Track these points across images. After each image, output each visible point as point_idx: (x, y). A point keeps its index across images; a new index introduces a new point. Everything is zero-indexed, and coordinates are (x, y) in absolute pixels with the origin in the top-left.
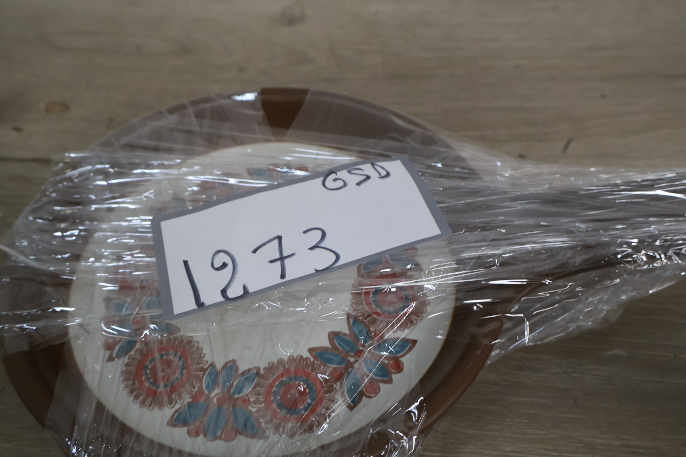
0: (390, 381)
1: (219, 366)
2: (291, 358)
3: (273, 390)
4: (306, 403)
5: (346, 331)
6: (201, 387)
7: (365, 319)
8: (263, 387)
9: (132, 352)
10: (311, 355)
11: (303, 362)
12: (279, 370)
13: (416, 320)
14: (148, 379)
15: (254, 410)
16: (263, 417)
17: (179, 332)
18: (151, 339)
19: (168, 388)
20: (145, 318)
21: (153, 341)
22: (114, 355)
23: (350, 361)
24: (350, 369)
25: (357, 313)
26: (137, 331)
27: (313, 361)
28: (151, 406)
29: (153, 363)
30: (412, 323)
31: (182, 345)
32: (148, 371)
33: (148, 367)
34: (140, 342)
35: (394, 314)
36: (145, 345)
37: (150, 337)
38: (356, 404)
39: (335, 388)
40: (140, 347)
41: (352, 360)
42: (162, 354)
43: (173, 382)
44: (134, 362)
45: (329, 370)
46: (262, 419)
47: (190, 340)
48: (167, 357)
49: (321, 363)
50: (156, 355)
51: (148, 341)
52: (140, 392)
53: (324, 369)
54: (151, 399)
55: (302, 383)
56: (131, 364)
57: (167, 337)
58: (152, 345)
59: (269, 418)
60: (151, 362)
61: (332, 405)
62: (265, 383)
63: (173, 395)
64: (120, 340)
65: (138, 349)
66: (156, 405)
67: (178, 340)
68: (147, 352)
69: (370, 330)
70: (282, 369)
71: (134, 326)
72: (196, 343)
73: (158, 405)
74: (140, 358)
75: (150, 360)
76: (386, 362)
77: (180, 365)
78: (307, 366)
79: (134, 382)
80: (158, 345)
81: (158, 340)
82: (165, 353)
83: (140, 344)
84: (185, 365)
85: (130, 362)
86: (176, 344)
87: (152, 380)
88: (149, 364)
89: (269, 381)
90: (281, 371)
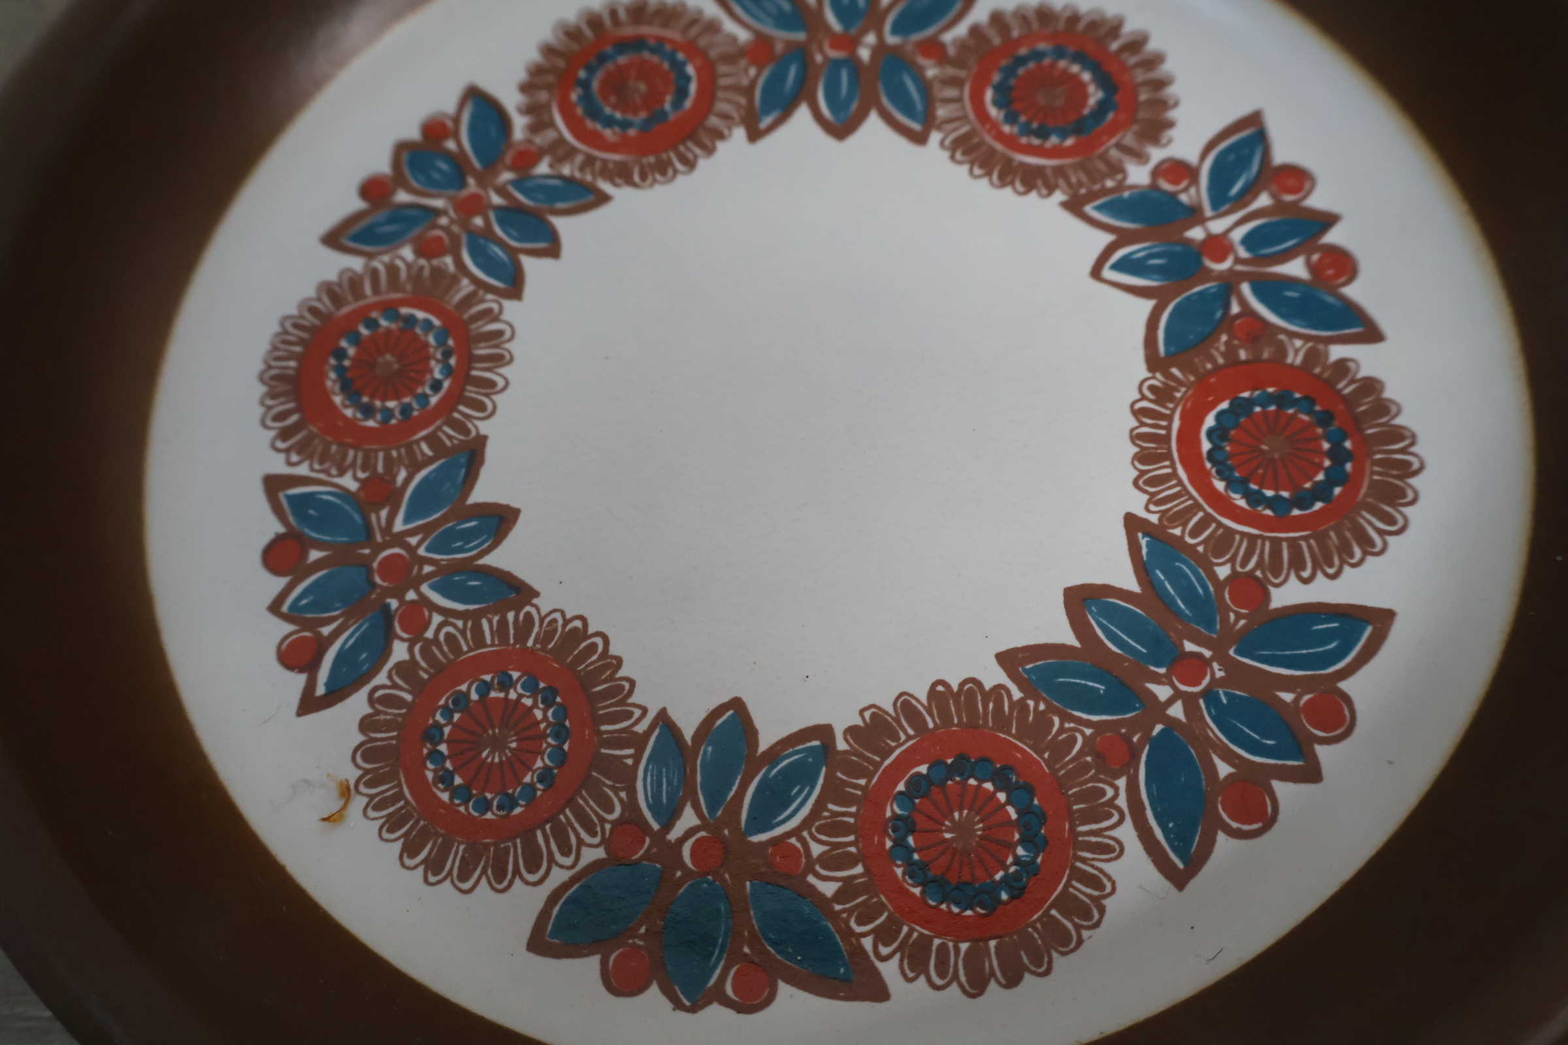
0: (1311, 773)
1: (688, 725)
2: (940, 688)
3: (888, 814)
4: (1010, 860)
5: (1129, 582)
6: (631, 805)
7: (1194, 533)
8: (846, 800)
9: (381, 678)
10: (1012, 675)
11: (985, 707)
12: (903, 737)
13: (1382, 533)
14: (445, 779)
15: (828, 889)
16: (864, 917)
17: (535, 601)
18: (441, 626)
19: (518, 811)
20: (412, 550)
21: (448, 635)
22: (320, 690)
23: (1153, 697)
24: (1158, 728)
25: (1164, 513)
26: (388, 600)
27: (1022, 700)
28: (464, 876)
29: (457, 716)
30: (1366, 543)
31: (550, 646)
32: (443, 748)
33: (442, 733)
34: (402, 640)
35: (1296, 512)
36: (422, 651)
37: (437, 619)
38: (1195, 862)
39: (1111, 803)
40: (406, 657)
41: (1163, 692)
42: (484, 682)
43: (532, 786)
44: (390, 711)
45: (1082, 733)
46: (860, 922)
47: (576, 629)
48: (502, 695)
49: (1051, 709)
50: (464, 687)
51: (430, 634)
52: (422, 823)
53: (1062, 730)
54: (465, 851)
55: (988, 786)
56: (379, 720)
57: (496, 619)
58: (446, 649)
59: (885, 915)
60: (448, 713)
61: (1107, 867)
62: (856, 786)
63: (539, 833)
64: (335, 634)
65: (399, 666)
66: (484, 872)
67: (536, 629)
68: (431, 677)
69: (1213, 577)
70: (911, 732)
71: (378, 580)
72: (599, 641)
73: (490, 872)
74: (408, 697)
75: (445, 707)
76: (1288, 697)
77: (549, 724)
78: (1002, 722)
79: (399, 785)
80: (465, 648)
81: (463, 632)
82: (493, 679)
83: (405, 645)
84: (567, 723)
85: (378, 713)
86: (530, 643)
87: (458, 781)
88: (442, 721)
89: (870, 776)
90: (909, 738)
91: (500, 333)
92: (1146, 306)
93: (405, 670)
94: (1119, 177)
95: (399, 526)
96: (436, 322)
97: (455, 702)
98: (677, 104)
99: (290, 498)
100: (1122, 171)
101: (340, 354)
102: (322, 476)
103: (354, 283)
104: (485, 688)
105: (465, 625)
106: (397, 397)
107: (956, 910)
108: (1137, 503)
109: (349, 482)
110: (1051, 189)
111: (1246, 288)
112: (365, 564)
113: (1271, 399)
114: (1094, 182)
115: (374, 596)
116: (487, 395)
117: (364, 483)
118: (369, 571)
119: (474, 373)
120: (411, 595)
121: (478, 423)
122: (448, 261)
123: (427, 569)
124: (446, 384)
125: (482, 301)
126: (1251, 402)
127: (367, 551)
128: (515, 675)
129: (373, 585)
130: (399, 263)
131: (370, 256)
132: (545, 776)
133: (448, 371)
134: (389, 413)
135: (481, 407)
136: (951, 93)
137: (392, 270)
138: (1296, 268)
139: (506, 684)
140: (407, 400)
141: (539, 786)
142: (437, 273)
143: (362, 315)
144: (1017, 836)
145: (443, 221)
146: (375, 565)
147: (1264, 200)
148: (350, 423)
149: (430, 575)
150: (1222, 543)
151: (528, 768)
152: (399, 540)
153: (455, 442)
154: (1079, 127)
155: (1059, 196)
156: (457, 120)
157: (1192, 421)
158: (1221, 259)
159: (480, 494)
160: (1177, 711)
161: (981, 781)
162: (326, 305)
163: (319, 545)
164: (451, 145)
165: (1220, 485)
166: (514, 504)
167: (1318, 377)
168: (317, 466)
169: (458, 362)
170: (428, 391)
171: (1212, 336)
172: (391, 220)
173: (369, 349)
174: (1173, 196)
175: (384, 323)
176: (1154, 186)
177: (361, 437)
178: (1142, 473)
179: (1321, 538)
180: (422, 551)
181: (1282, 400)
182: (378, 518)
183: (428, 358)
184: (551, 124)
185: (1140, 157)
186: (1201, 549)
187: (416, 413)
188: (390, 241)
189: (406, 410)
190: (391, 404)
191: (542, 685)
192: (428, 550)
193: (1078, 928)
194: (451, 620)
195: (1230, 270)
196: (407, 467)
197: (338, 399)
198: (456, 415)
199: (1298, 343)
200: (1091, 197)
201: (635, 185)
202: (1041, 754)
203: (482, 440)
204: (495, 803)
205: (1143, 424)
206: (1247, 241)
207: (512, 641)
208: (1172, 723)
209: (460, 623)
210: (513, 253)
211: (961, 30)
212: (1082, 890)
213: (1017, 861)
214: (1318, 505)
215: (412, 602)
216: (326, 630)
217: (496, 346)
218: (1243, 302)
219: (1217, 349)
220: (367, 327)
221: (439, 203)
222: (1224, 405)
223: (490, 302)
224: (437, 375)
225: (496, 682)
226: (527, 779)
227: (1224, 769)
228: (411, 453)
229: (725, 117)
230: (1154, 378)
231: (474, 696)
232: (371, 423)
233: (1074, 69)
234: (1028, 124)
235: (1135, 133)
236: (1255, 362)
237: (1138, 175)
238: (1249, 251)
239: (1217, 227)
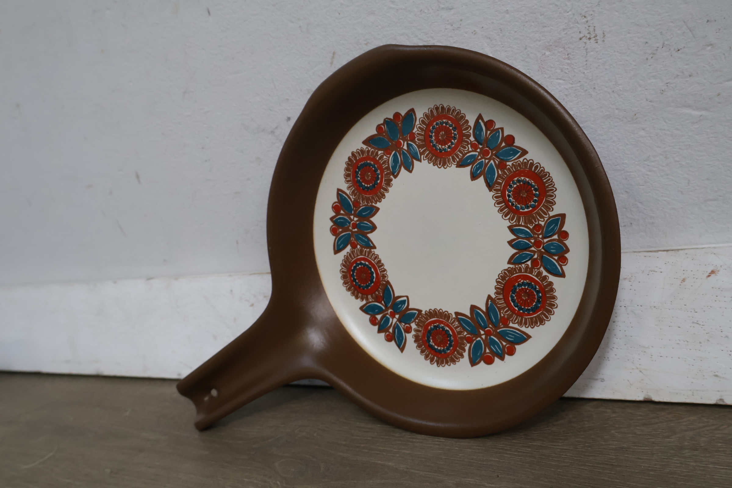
0: (331, 219)
1: (416, 162)
2: (384, 197)
3: (379, 171)
4: (360, 176)
5: (369, 236)
6: (415, 142)
7: (366, 251)
8: (386, 168)
9: (471, 131)
10: (376, 207)
11: (376, 198)
12: (384, 185)
13: (342, 269)
14: (447, 123)
15: (380, 152)
16: (373, 152)
17: (456, 166)
18: (469, 149)
19: (431, 128)
20: (486, 159)
21: (466, 148)
22: (480, 121)
23: (356, 217)
24: (353, 213)
25: (372, 252)
26: (482, 146)
27: (372, 204)
28: (431, 111)
29: (453, 135)
30: (344, 265)
31: (447, 159)
32: (451, 128)
33: (453, 130)
34: (473, 141)
35: (355, 265)
36: (469, 142)
37: (470, 149)
38: (338, 194)
39: (352, 195)
40: (470, 138)
41: (356, 219)
42: (453, 145)
43: (432, 133)
44: (465, 127)
45: (362, 204)
46: (372, 151)
47: (445, 165)
48: (448, 145)
49: (367, 205)
50: (456, 141)
51: (469, 146)
52: (444, 113)
53: (364, 203)
54: (434, 115)
55: (369, 186)
56: (466, 124)
57: (460, 157)
58: (464, 145)
59: (370, 154)
60: (455, 134)
61: (347, 185)
62: (385, 172)
63: (425, 127)
64: (486, 133)
65: (470, 136)
66: (429, 114)
67: (452, 161)
68: (463, 139)
69: (360, 245)
70: (384, 186)
71: (487, 149)
72: (440, 166)
73: (428, 115)
74: (464, 132)
75: (456, 135)
76: (340, 230)
77: (437, 146)
78: (373, 198)
79: (453, 116)
80: (461, 148)
81: (464, 150)
82: (452, 146)
83: (472, 141)
84: (434, 148)
85: (467, 125)
86: (451, 157)
87: (444, 125)
88: (455, 132)
89: (385, 174)
90: (383, 185)
91: (506, 216)
92: (396, 295)
93: (468, 136)
94: (416, 323)
95: (492, 162)
96: (521, 210)
97: (455, 137)
98: (512, 297)
99: (519, 152)
100: (416, 325)
101: (536, 190)
102: (516, 161)
103: (548, 209)
104: (452, 144)
105: (464, 152)
106: (515, 188)
107: (362, 163)
108: (376, 251)
109: (510, 163)
110: (426, 314)
111: (384, 308)
112: (492, 150)
113: (369, 286)
114: (420, 319)
115: (485, 145)
116: (497, 201)
117: (507, 166)
118: (490, 149)
119: (504, 204)
120: (479, 150)
121: (494, 193)
122: (531, 227)
123: (480, 157)
124: (507, 198)
125: (515, 221)
126: (371, 283)
127: (494, 152)
128: (449, 150)
129: (487, 147)
130: (542, 220)
131: (550, 217)
132: (431, 137)
133: (509, 201)
134: (514, 184)
135: (496, 197)
136: (458, 329)
137: (543, 217)
138: (379, 317)
139: (449, 147)
140: (513, 189)
141: (431, 134)
142: (531, 223)
143: (540, 202)
144: (361, 181)
145: (540, 236)
146: (490, 151)
147: (391, 330)
148: (521, 176)
149: (478, 157)
150: (361, 251)
151: (435, 136)
152: (490, 159)
153: (495, 186)
154: (430, 331)
155: (423, 312)
156: (561, 266)
157: (377, 274)
158: (391, 312)
159: (482, 178)
160: (352, 217)
161: (370, 186)
162: (550, 199)
163: (504, 147)
164: (556, 258)
165: (367, 263)
166: (474, 181)
167: (365, 295)
168: (519, 162)
169: (509, 204)
170: (509, 194)
171: (383, 294)
172: (553, 229)
173: (531, 196)
174: (406, 324)
175: (533, 203)
176: (409, 324)
177: (515, 174)
178: (378, 258)
179: (350, 262)
180: (483, 160)
181: (367, 286)
182: (497, 161)
183: (516, 201)
184: (537, 276)
185: (416, 330)
186: (363, 249)
187: (508, 187)
188: (549, 224)
189: (511, 187)
190: (515, 186)
191: (443, 151)
192: (483, 161)
193: (346, 173)
194: (468, 151)
195: (388, 311)
196: (500, 174)
198: (500, 192)
199: (371, 300)
200: (418, 316)
201: (505, 270)
202: (365, 196)
203: (490, 190)
204: (436, 126)
205: (383, 268)
206: (388, 320)
207: (454, 155)
208: (352, 215)
209: (466, 152)
210: (518, 238)
211: (467, 348)
212: (349, 179)
213: (358, 177)
214: (353, 268)
215: (477, 149)
216: (489, 132)
217: (504, 213)
218: (382, 304)
219: (381, 291)
220: (536, 200)
221: (545, 240)
223: (513, 222)
224: (511, 198)
225: (451, 146)
226: (434, 134)
227: (342, 212)
228: (502, 178)
229: (499, 299)
230: (387, 279)
231: (453, 141)
232: (516, 179)
233: (439, 348)
234: (439, 329)
235: (419, 336)
236: (375, 293)
237: (413, 326)
238: (387, 317)
239: (395, 320)
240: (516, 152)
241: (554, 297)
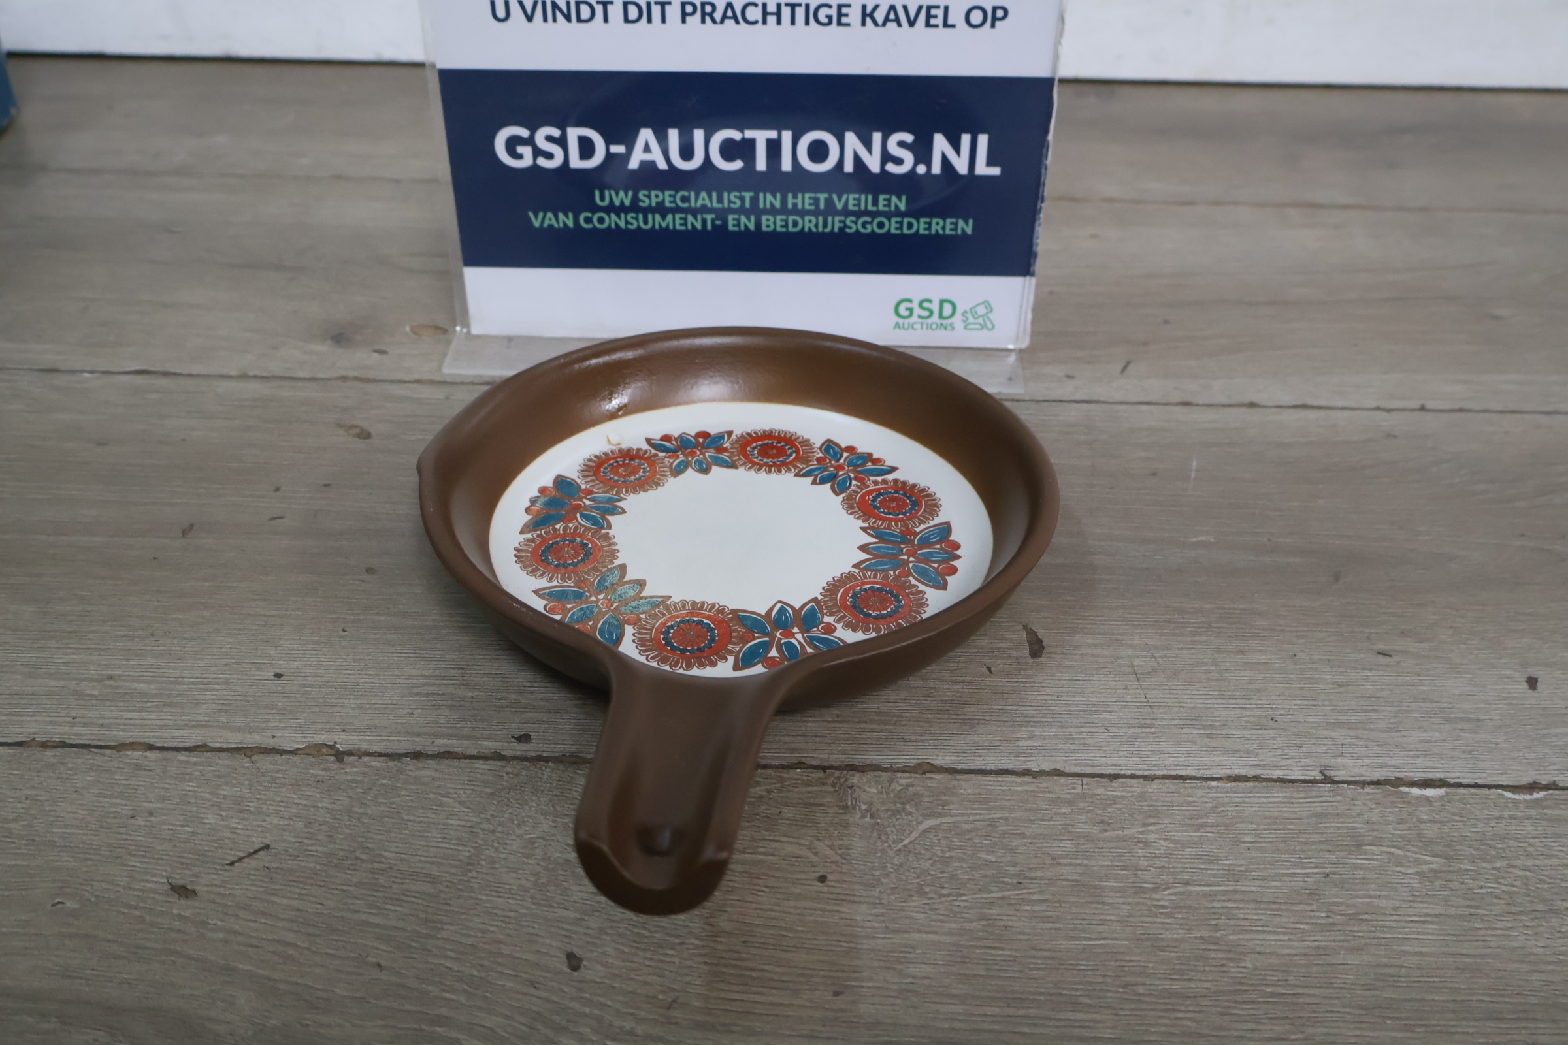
1: (620, 504)
3: (577, 539)
5: (644, 594)
6: (597, 493)
7: (659, 611)
8: (585, 531)
9: (654, 452)
14: (617, 462)
15: (558, 527)
16: (547, 533)
17: (672, 477)
18: (669, 461)
19: (602, 474)
20: (698, 456)
21: (665, 463)
22: (653, 442)
24: (588, 594)
25: (670, 605)
26: (681, 453)
27: (607, 567)
28: (584, 465)
29: (637, 464)
30: (645, 651)
31: (655, 480)
32: (627, 462)
33: (632, 461)
34: (665, 455)
35: (662, 636)
36: (661, 458)
37: (671, 461)
38: (540, 596)
39: (566, 581)
41: (601, 597)
43: (609, 477)
44: (642, 453)
45: (592, 578)
46: (545, 532)
47: (660, 484)
48: (641, 472)
49: (602, 572)
50: (646, 465)
51: (667, 460)
52: (606, 460)
53: (594, 574)
56: (640, 452)
57: (668, 471)
58: (660, 462)
59: (546, 536)
61: (545, 578)
62: (589, 533)
63: (593, 478)
64: (672, 444)
67: (662, 478)
68: (651, 460)
69: (641, 614)
71: (688, 451)
72: (654, 488)
74: (646, 456)
75: (641, 462)
76: (590, 623)
77: (628, 480)
79: (620, 456)
80: (659, 465)
81: (665, 465)
82: (648, 470)
83: (663, 456)
84: (628, 483)
85: (643, 451)
86: (658, 477)
87: (615, 464)
88: (636, 462)
89: (591, 536)
90: (601, 544)
91: (780, 473)
92: (763, 613)
93: (656, 455)
94: (828, 614)
95: (708, 454)
96: (788, 461)
97: (641, 464)
98: (883, 512)
100: (831, 615)
101: (779, 443)
102: (730, 441)
103: (809, 445)
104: (645, 469)
105: (668, 466)
106: (758, 454)
107: (542, 549)
108: (675, 599)
109: (727, 445)
110: (824, 596)
111: (766, 639)
112: (695, 448)
113: (713, 638)
114: (826, 607)
115: (683, 450)
116: (755, 470)
117: (726, 448)
118: (692, 449)
119: (765, 468)
120: (681, 456)
121: (744, 468)
122: (815, 463)
123: (690, 459)
124: (761, 462)
126: (713, 633)
127: (700, 448)
128: (648, 474)
131: (820, 448)
132: (612, 479)
133: (766, 463)
134: (752, 452)
135: (750, 468)
136: (879, 576)
137: (815, 452)
138: (774, 653)
139: (645, 472)
142: (810, 461)
143: (793, 447)
144: (561, 562)
145: (833, 462)
146: (694, 450)
148: (750, 445)
149: (687, 459)
151: (615, 476)
152: (703, 454)
153: (737, 464)
154: (854, 606)
155: (820, 597)
156: (883, 465)
157: (708, 618)
158: (781, 634)
159: (715, 468)
160: (593, 599)
161: (582, 557)
162: (800, 441)
163: (704, 441)
164: (870, 464)
165: (678, 620)
166: (710, 474)
167: (720, 652)
168: (734, 440)
169: (770, 465)
170: (759, 459)
171: (745, 627)
172: (835, 452)
173: (780, 448)
174: (817, 627)
175: (789, 451)
176: (823, 622)
177: (744, 447)
178: (688, 603)
179: (651, 640)
181: (712, 641)
182: (711, 450)
183: (773, 459)
184: (877, 485)
185: (838, 621)
186: (653, 612)
188: (826, 452)
189: (752, 455)
190: (756, 452)
191: (642, 479)
192: (697, 459)
193: (528, 570)
194: (670, 463)
195: (776, 637)
196: (730, 455)
197: (760, 443)
198: (748, 464)
199: (737, 649)
200: (819, 606)
201: (843, 501)
203: (737, 468)
204: (606, 470)
205: (708, 605)
206: (790, 646)
207: (659, 473)
208: (589, 597)
210: (816, 476)
211: (914, 582)
213: (553, 562)
214: (664, 642)
215: (679, 457)
217: (775, 472)
218: (758, 638)
219: (738, 628)
220: (789, 448)
221: (842, 462)
222: (712, 626)
223: (795, 471)
224: (765, 461)
226: (612, 476)
227: (569, 606)
228: (735, 456)
229: (874, 523)
230: (728, 610)
231: (642, 467)
232: (749, 449)
233: (889, 610)
234: (860, 594)
235: (851, 621)
236: (731, 636)
237: (828, 619)
238: (785, 643)
239: (799, 636)
240: (723, 437)
241: (914, 486)
